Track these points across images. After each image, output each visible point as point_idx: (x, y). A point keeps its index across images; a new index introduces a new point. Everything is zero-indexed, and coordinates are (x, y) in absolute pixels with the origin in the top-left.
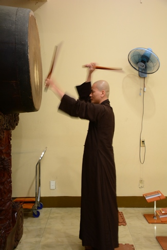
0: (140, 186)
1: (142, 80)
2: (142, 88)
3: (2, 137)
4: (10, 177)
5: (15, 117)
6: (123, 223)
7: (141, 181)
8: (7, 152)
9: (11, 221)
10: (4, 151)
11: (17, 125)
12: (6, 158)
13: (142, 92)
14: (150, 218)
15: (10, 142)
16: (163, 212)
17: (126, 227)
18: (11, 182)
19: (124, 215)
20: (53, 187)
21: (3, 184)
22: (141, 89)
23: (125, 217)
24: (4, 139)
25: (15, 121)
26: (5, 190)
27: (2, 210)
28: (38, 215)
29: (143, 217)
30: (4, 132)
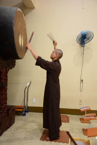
0: (80, 104)
1: (83, 48)
2: (83, 52)
3: (2, 71)
4: (6, 92)
5: (12, 62)
6: (68, 122)
7: (80, 101)
8: (5, 79)
9: (6, 114)
12: (4, 82)
13: (82, 54)
14: (82, 120)
15: (7, 74)
16: (86, 116)
17: (69, 123)
18: (6, 94)
19: (70, 118)
21: (2, 94)
22: (82, 53)
23: (69, 119)
24: (4, 72)
25: (12, 65)
26: (3, 98)
27: (1, 108)
28: (25, 115)
29: (79, 119)
30: (3, 69)
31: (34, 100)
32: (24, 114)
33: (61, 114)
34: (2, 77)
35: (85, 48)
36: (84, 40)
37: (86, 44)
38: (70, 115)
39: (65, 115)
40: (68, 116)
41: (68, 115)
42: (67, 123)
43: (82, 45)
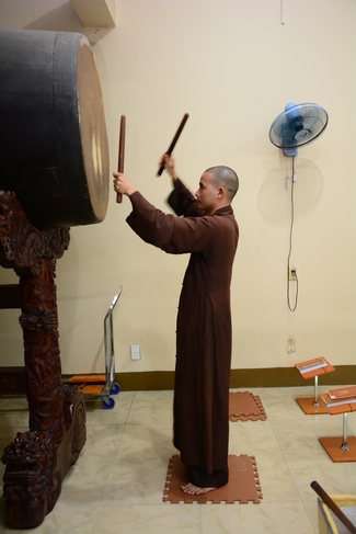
0: (289, 350)
1: (290, 160)
2: (290, 176)
3: (38, 272)
4: (56, 344)
5: (62, 235)
6: (262, 417)
7: (291, 341)
8: (49, 299)
9: (63, 419)
10: (42, 298)
11: (66, 248)
12: (47, 310)
13: (290, 181)
14: (307, 404)
15: (53, 282)
16: (332, 397)
17: (267, 422)
18: (58, 353)
19: (263, 402)
20: (136, 356)
21: (43, 356)
22: (287, 178)
23: (264, 405)
24: (42, 276)
25: (61, 242)
26: (49, 368)
27: (46, 403)
28: (111, 405)
29: (295, 403)
30: (40, 263)
31: (136, 349)
32: (108, 402)
33: (231, 390)
34: (36, 292)
35: (298, 161)
36: (296, 137)
37: (299, 150)
38: (260, 389)
39: (242, 390)
40: (254, 394)
41: (255, 391)
42: (259, 421)
43: (286, 151)
